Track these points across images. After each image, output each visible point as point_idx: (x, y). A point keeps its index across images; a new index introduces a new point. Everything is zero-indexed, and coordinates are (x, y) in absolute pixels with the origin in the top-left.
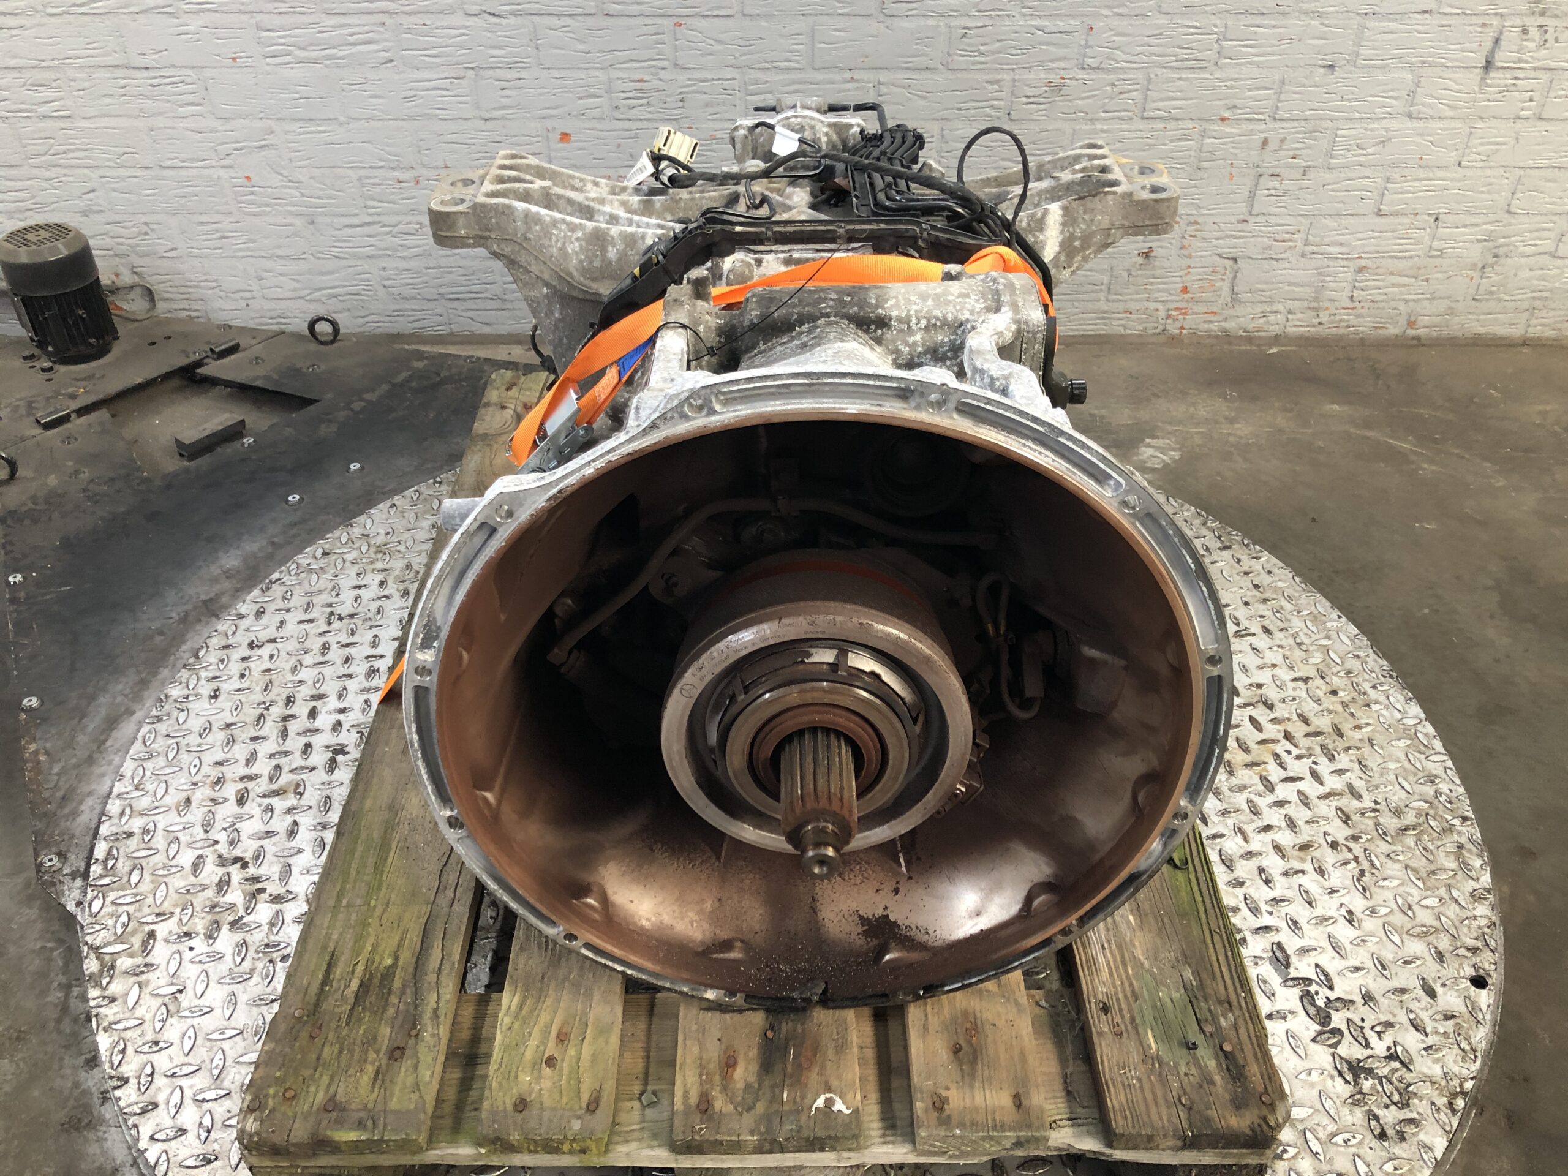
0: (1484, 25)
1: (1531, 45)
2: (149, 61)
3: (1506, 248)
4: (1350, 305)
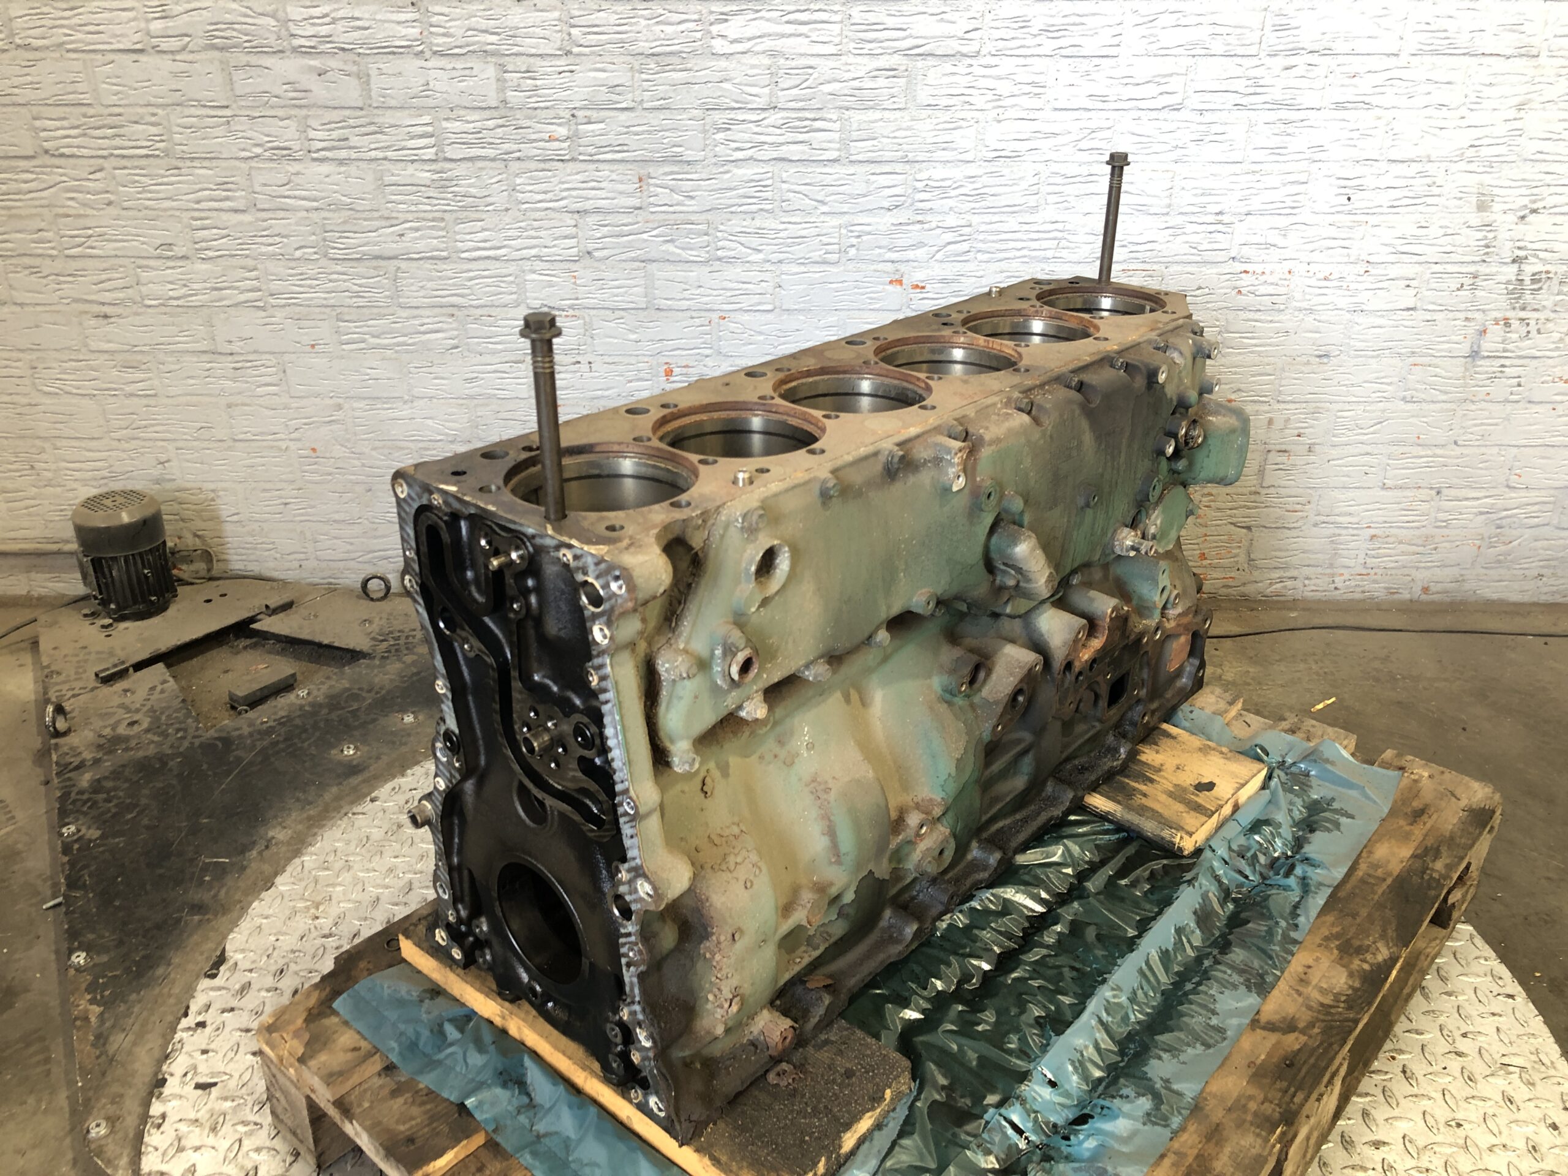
0: (1467, 319)
1: (1514, 336)
2: (234, 348)
3: (1509, 520)
4: (1364, 572)
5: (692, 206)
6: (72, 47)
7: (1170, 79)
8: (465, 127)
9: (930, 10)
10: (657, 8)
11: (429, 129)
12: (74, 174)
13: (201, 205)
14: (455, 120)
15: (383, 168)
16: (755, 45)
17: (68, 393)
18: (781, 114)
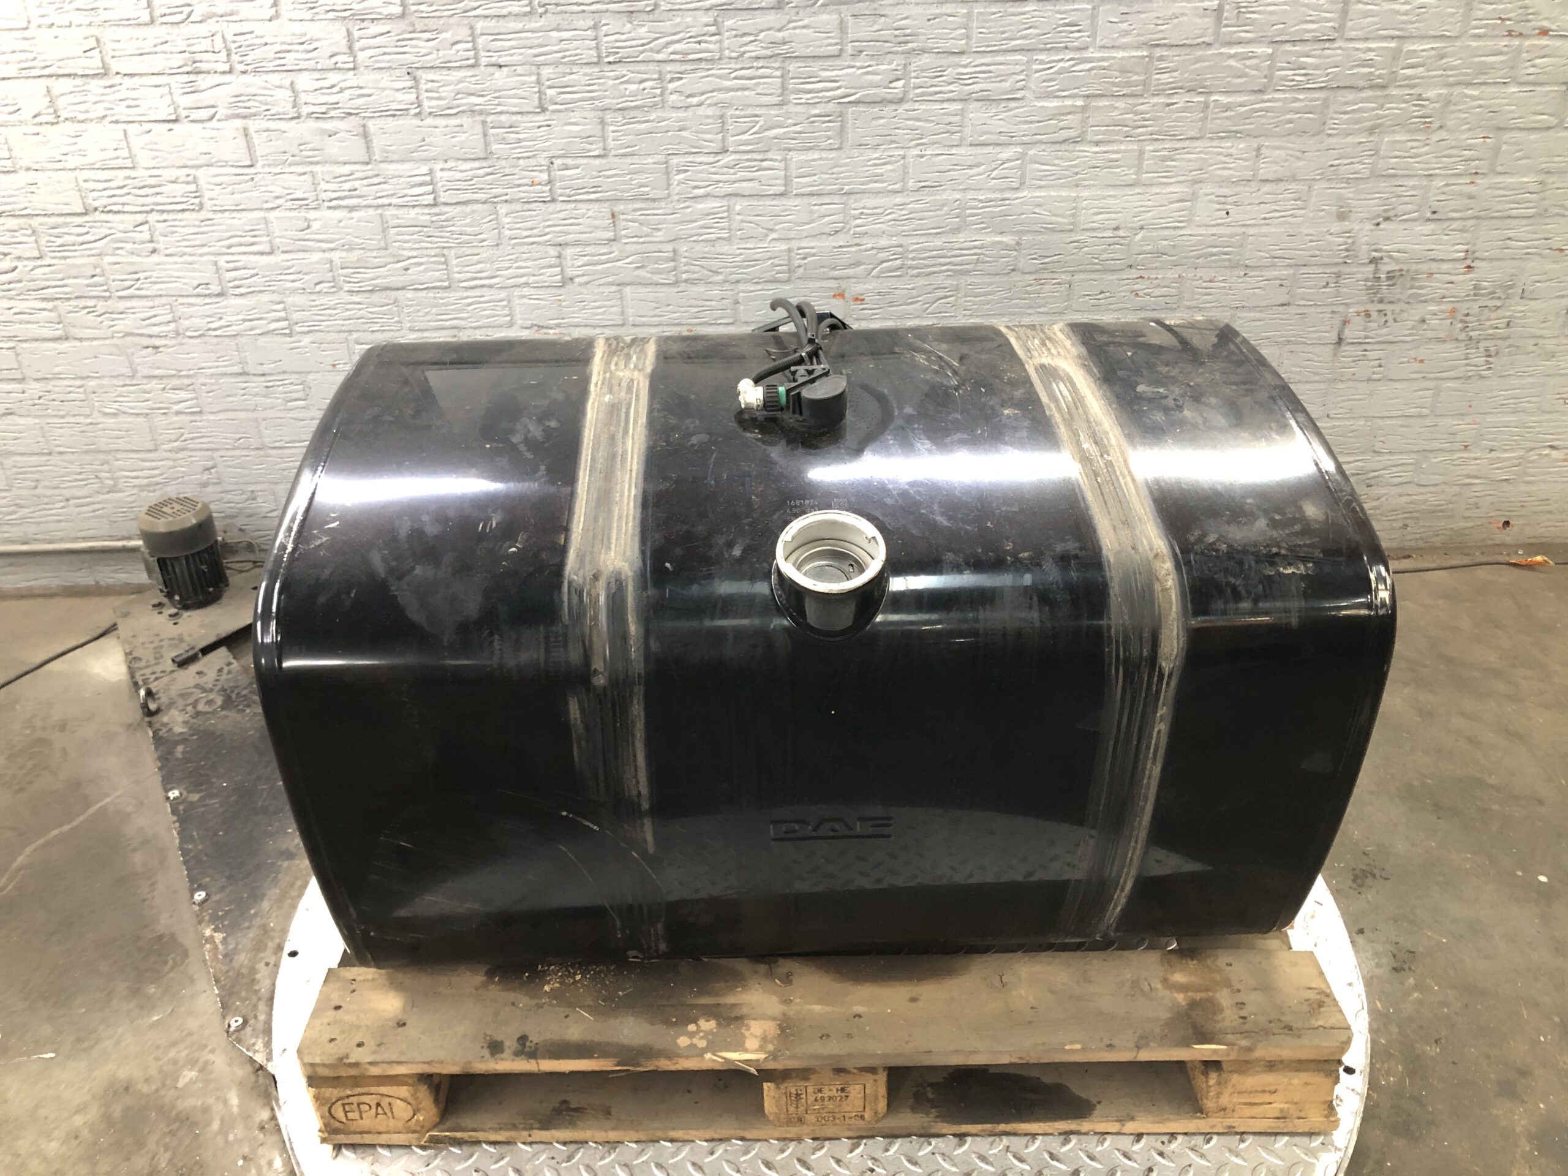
0: (1333, 312)
1: (1374, 325)
2: (266, 368)
3: (1376, 480)
5: (660, 236)
6: (114, 119)
7: (1069, 117)
8: (459, 176)
9: (858, 64)
10: (621, 70)
11: (428, 178)
12: (121, 227)
13: (232, 250)
14: (450, 169)
15: (389, 212)
16: (707, 98)
17: (125, 413)
18: (733, 157)
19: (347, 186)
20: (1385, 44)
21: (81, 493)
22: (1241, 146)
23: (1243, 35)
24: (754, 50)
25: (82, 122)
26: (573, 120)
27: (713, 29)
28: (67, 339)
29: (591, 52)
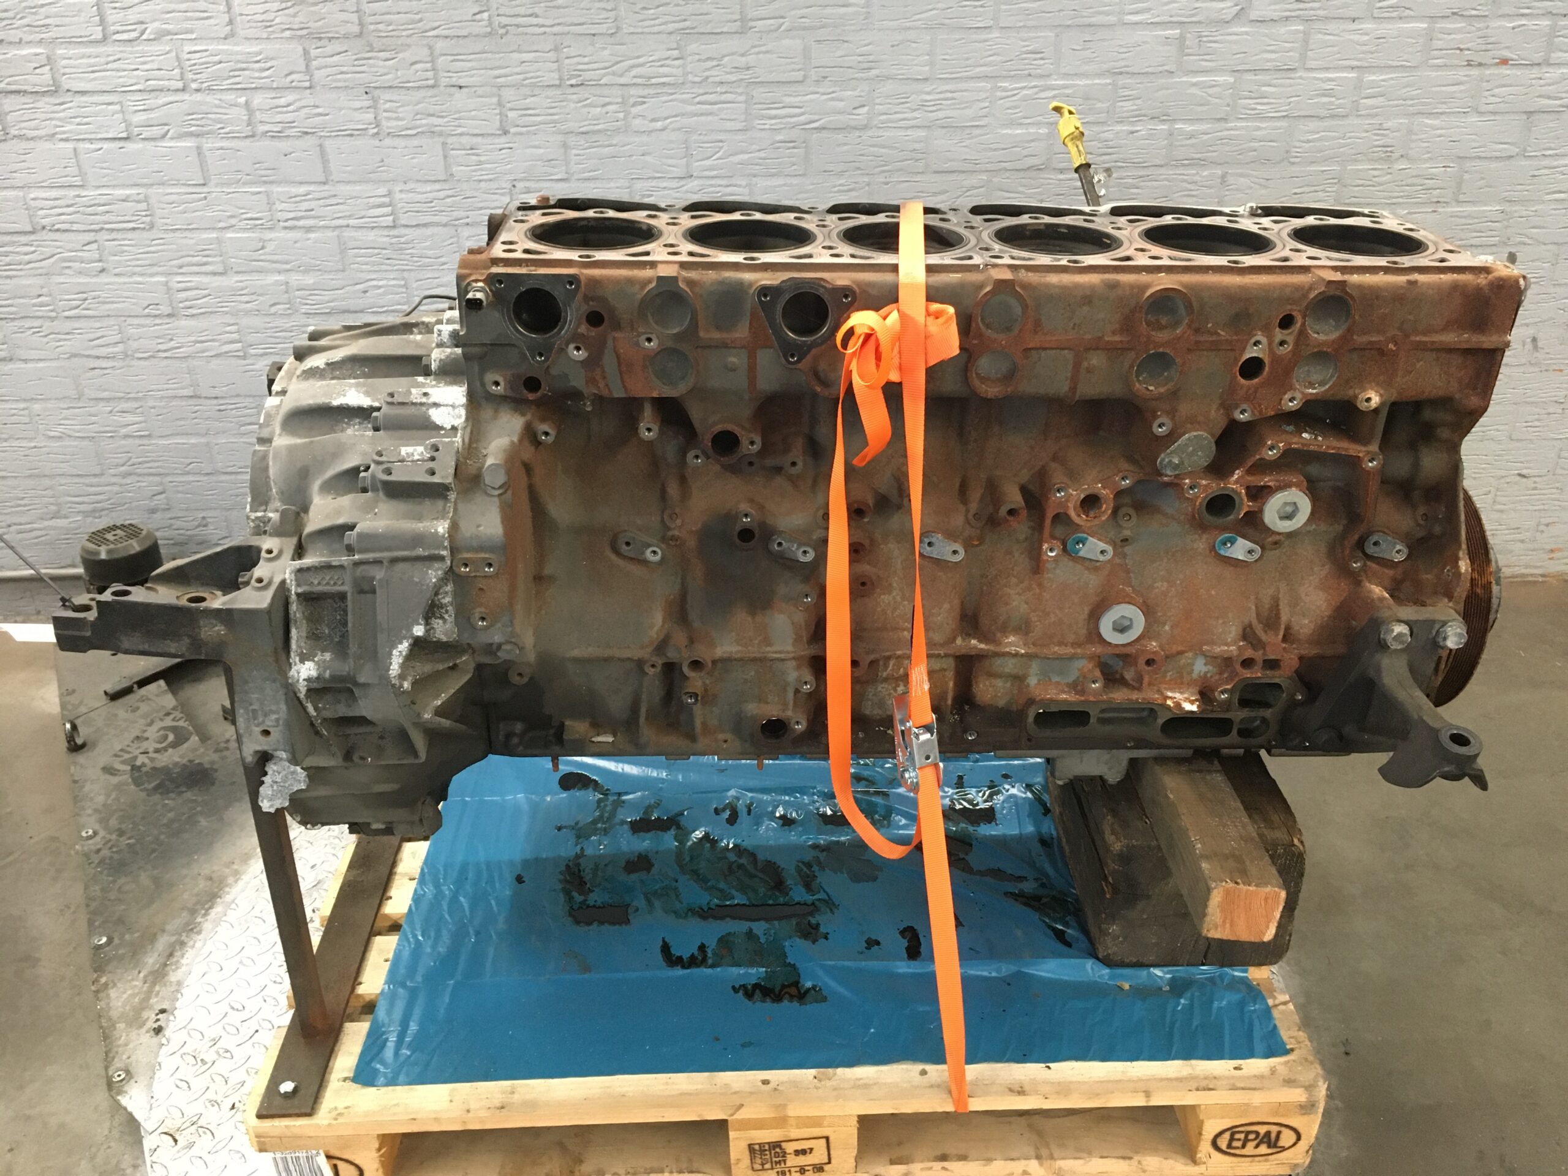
6: (63, 136)
7: (1032, 144)
8: (420, 197)
9: (821, 90)
10: (583, 93)
11: (386, 200)
12: (70, 246)
13: (181, 271)
14: (410, 191)
15: (348, 233)
16: (671, 123)
17: (70, 436)
18: (696, 182)
19: (305, 206)
20: (1345, 75)
21: (23, 520)
22: (1205, 173)
23: (1204, 63)
24: (717, 75)
25: (32, 139)
26: (537, 143)
27: (675, 53)
28: (11, 360)
29: (553, 75)
